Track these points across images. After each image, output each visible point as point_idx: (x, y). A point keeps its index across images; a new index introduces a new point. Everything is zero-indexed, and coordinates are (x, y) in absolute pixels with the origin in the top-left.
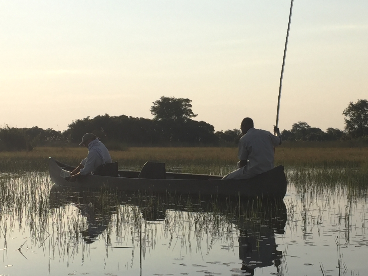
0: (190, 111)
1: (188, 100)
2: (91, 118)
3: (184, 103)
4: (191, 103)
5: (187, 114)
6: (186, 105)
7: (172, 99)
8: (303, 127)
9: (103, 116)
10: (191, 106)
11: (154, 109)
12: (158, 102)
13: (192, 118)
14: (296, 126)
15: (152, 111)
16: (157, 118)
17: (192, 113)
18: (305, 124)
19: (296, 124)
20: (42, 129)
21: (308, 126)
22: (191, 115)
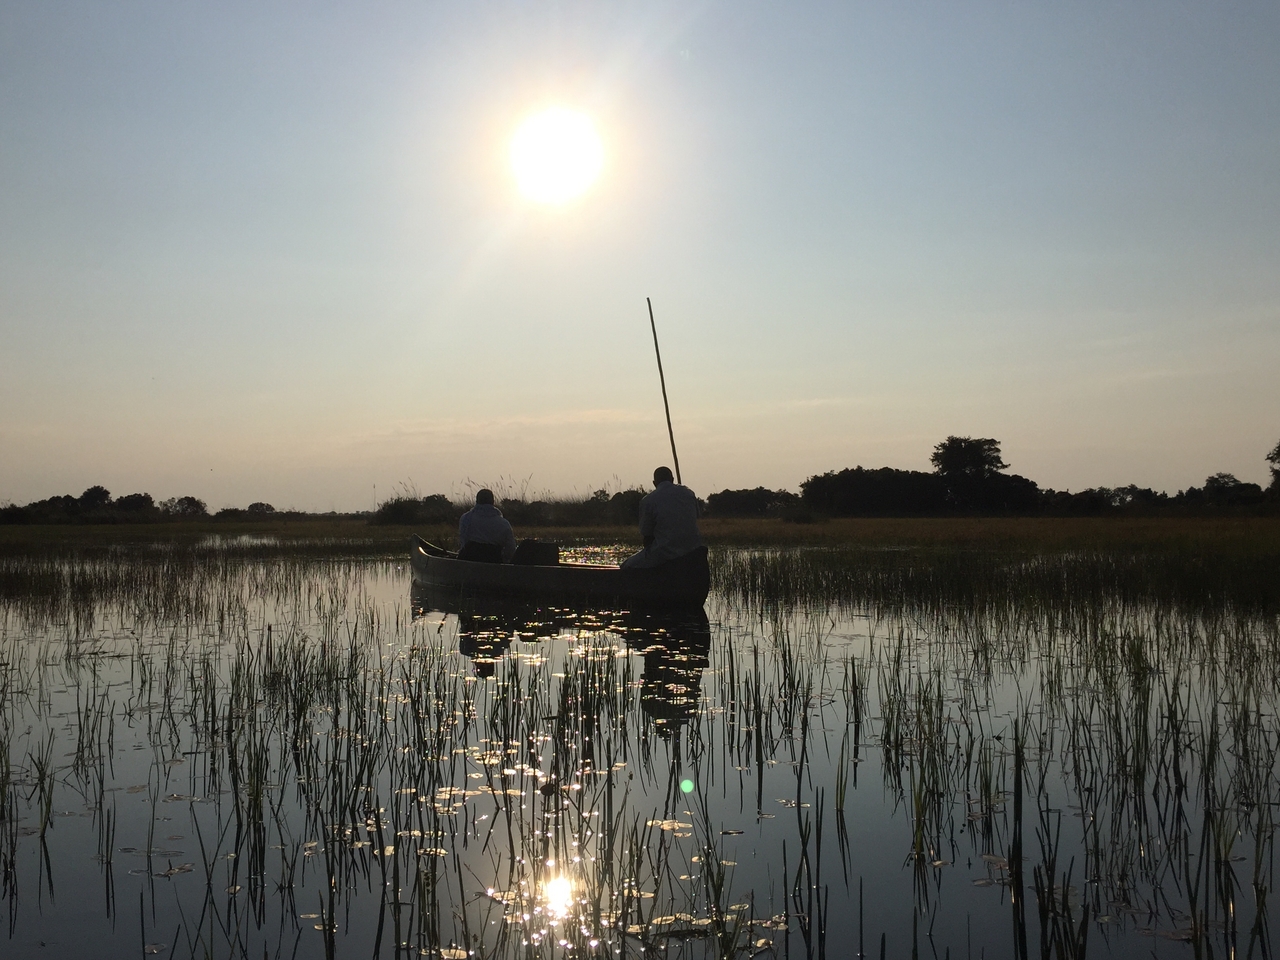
0: (998, 459)
1: (993, 442)
2: (836, 473)
3: (986, 447)
4: (998, 446)
5: (991, 464)
6: (990, 449)
7: (965, 441)
8: (1227, 483)
9: (853, 470)
10: (998, 450)
11: (936, 458)
12: (943, 445)
13: (1002, 471)
14: (1211, 481)
15: (933, 460)
16: (942, 470)
17: (1001, 463)
18: (1228, 476)
19: (1213, 477)
20: (769, 491)
21: (1235, 480)
22: (999, 465)
